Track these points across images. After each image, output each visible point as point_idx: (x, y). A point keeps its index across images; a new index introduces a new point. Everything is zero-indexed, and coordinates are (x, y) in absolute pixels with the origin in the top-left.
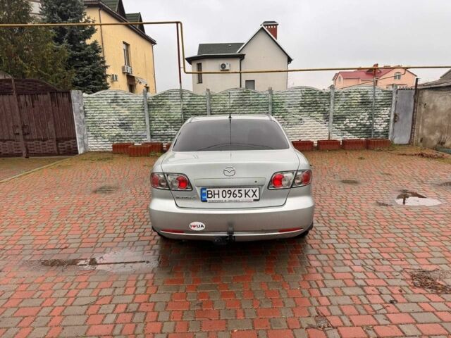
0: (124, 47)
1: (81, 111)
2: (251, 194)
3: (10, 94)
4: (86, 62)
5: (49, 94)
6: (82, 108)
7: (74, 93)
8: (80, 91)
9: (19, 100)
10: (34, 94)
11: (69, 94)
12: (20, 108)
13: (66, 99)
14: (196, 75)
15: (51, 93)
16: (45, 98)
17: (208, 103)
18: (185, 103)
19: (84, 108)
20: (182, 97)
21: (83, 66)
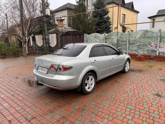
0: (123, 16)
1: (86, 40)
2: (46, 70)
3: (71, 35)
4: (104, 23)
5: (79, 35)
6: (86, 39)
7: (85, 35)
8: (86, 34)
9: (72, 37)
10: (76, 35)
11: (84, 35)
12: (73, 39)
13: (83, 37)
14: (152, 23)
15: (80, 35)
16: (78, 36)
17: (128, 37)
18: (119, 37)
19: (87, 40)
20: (117, 35)
21: (103, 25)
